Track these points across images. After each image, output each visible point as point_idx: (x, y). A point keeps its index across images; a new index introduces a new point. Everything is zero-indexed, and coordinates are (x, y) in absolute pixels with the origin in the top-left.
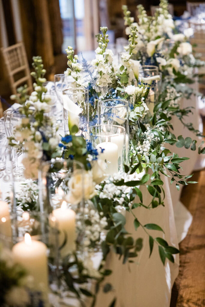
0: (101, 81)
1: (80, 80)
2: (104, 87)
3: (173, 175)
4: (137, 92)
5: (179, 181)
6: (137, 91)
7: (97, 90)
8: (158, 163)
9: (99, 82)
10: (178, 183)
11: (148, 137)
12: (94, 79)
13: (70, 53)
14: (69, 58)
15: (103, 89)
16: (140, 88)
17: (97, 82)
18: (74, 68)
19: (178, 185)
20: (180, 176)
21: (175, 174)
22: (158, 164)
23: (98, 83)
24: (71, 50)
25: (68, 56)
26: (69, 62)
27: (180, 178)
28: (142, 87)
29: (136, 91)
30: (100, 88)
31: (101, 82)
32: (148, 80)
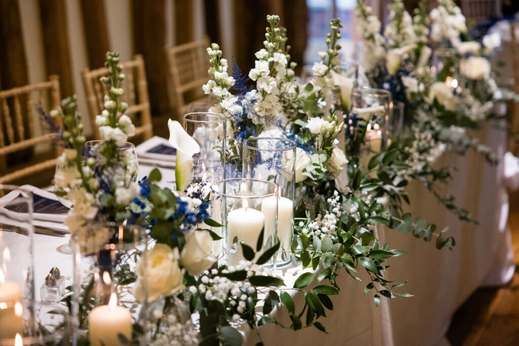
0: (263, 105)
1: (227, 101)
2: (266, 116)
3: (373, 279)
4: (324, 129)
5: (382, 291)
6: (325, 127)
7: (255, 121)
8: (333, 252)
9: (258, 107)
10: (379, 294)
11: (333, 207)
12: (250, 102)
13: (213, 54)
14: (213, 64)
15: (264, 119)
16: (330, 122)
17: (255, 106)
18: (218, 80)
19: (379, 297)
20: (383, 280)
21: (376, 277)
22: (334, 254)
23: (257, 109)
24: (216, 49)
25: (211, 60)
26: (212, 70)
27: (383, 285)
28: (334, 122)
29: (322, 127)
30: (259, 117)
31: (263, 107)
32: (364, 113)
